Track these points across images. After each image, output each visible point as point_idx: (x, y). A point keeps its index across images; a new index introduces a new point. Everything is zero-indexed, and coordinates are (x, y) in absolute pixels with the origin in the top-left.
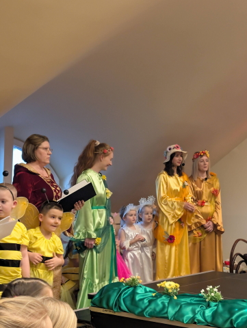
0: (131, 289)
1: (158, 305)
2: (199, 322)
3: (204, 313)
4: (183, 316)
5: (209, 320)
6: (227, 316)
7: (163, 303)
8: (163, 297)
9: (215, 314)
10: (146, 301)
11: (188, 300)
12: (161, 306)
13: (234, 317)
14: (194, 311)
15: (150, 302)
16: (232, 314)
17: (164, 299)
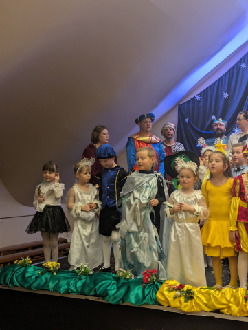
0: (23, 269)
1: (42, 280)
2: (72, 291)
3: (76, 284)
4: (60, 287)
5: (79, 290)
6: (92, 286)
7: (46, 279)
8: (47, 274)
9: (84, 285)
10: (33, 277)
11: (65, 275)
12: (44, 281)
13: (97, 287)
14: (68, 284)
15: (36, 278)
16: (96, 285)
17: (47, 275)
